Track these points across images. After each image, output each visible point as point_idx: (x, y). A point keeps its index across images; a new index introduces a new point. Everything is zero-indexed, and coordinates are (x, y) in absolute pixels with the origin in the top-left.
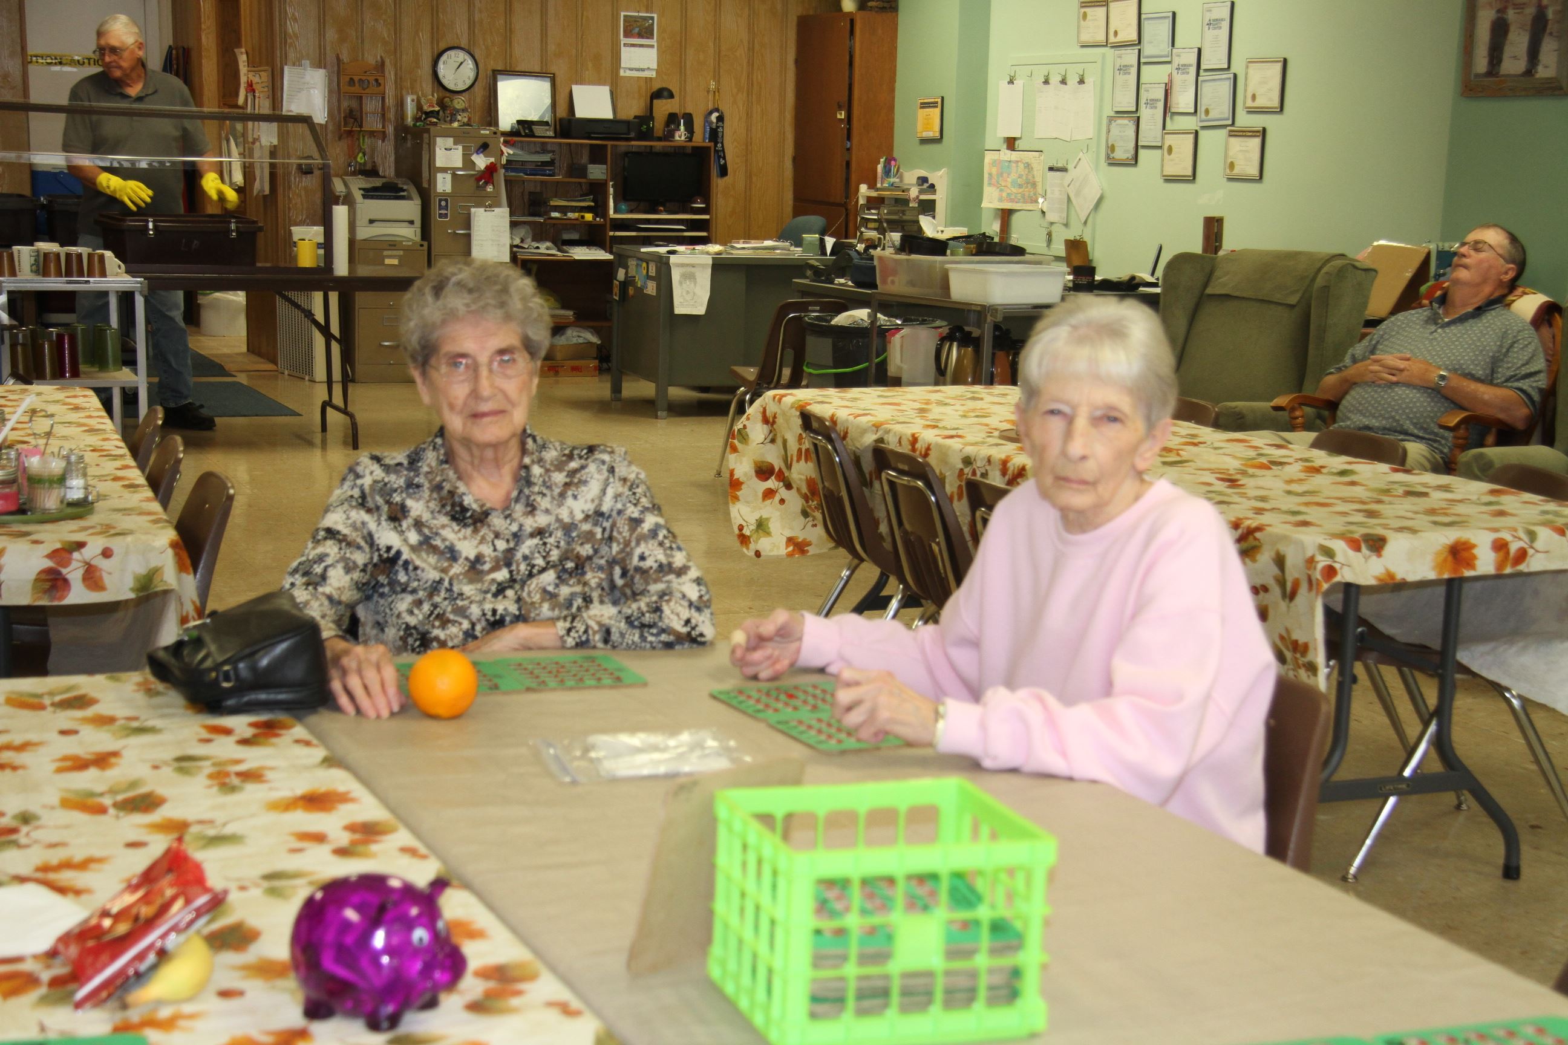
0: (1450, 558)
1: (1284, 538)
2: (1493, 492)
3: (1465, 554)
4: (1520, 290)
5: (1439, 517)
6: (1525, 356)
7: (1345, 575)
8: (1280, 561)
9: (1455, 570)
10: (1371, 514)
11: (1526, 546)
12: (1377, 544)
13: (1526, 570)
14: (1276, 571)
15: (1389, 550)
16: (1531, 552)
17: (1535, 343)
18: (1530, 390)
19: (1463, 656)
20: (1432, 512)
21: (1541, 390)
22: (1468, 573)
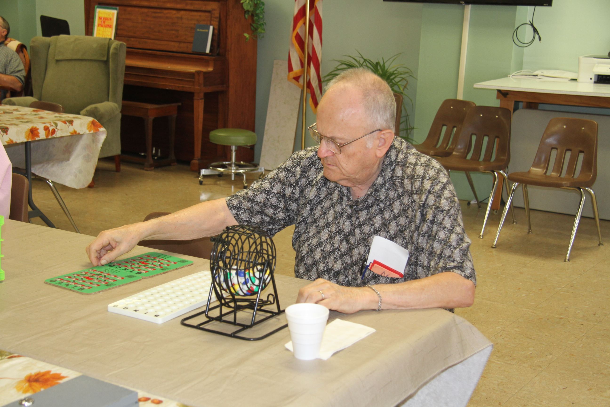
0: (31, 134)
2: (34, 111)
3: (35, 132)
4: (9, 39)
5: (21, 119)
6: (16, 64)
9: (33, 138)
11: (55, 128)
12: (5, 130)
13: (56, 137)
15: (9, 132)
16: (56, 130)
18: (21, 77)
20: (18, 118)
21: (24, 77)
22: (37, 139)
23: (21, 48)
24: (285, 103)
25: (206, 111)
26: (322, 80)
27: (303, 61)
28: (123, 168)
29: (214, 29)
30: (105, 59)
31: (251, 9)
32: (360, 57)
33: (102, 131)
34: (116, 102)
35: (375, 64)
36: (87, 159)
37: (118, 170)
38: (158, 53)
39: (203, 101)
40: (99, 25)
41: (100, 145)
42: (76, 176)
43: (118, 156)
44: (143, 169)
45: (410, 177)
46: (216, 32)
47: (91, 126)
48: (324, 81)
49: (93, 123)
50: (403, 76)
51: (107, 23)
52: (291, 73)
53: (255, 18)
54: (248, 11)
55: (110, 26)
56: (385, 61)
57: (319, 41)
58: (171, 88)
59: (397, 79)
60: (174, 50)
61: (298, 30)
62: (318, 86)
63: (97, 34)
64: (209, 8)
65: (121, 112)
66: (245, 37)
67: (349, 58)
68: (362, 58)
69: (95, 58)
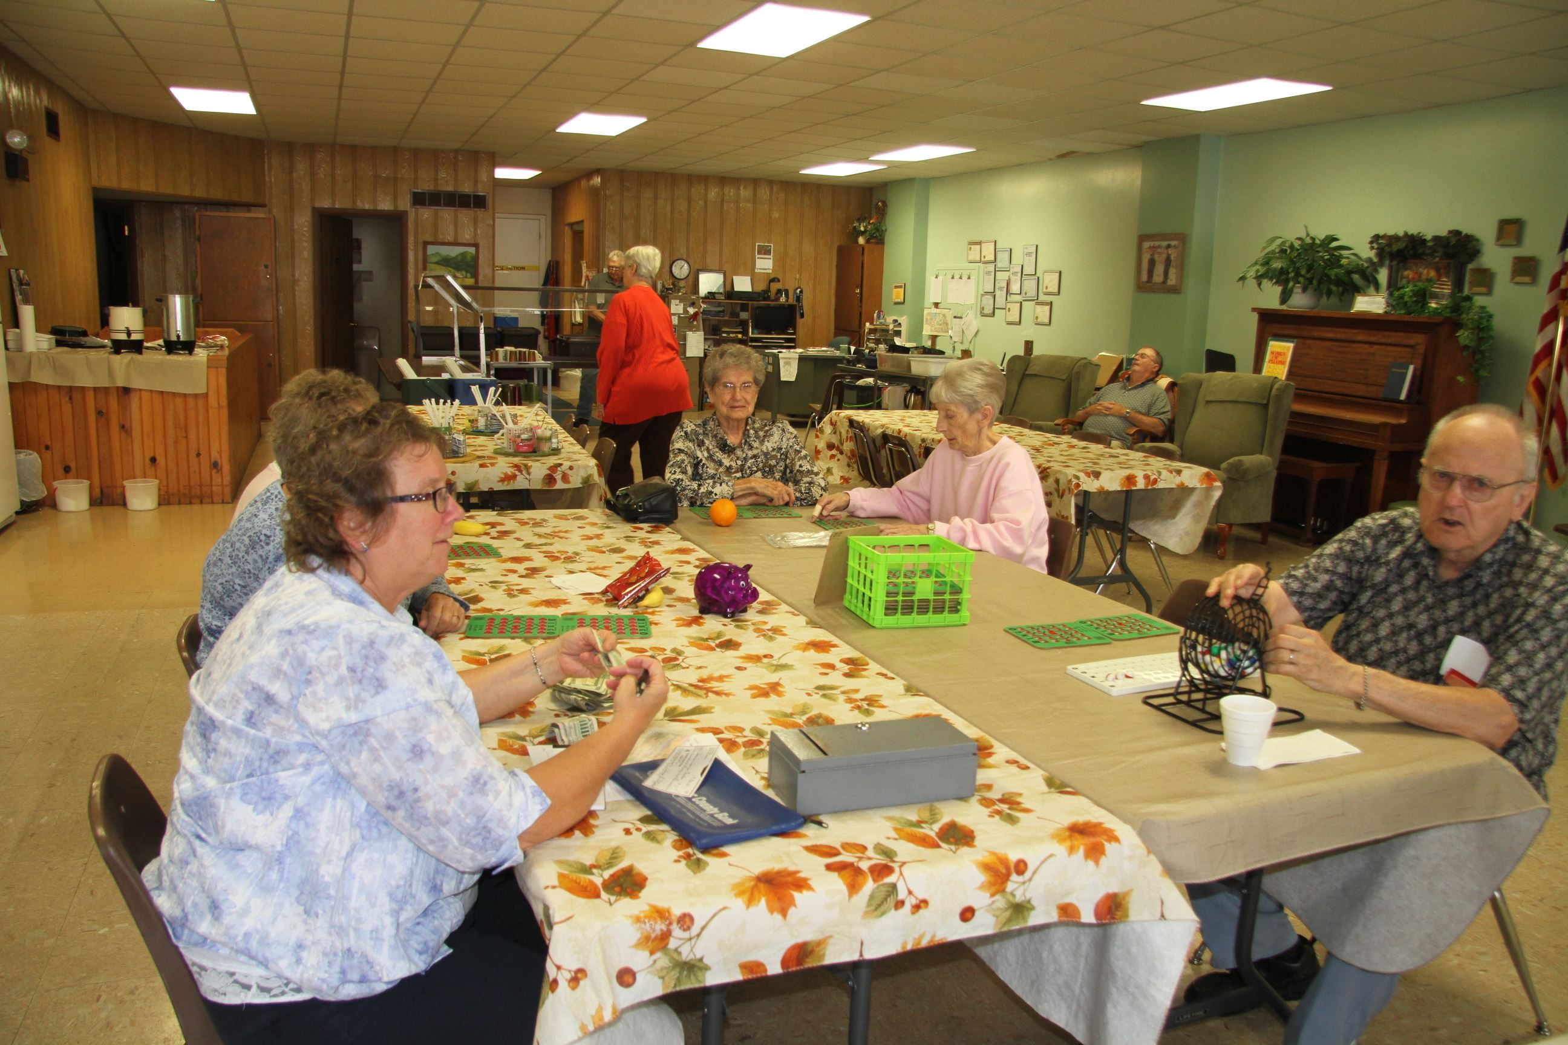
0: (1126, 482)
1: (1059, 472)
2: (1145, 457)
3: (1132, 480)
5: (1122, 465)
6: (1163, 404)
7: (1084, 487)
8: (1057, 481)
9: (1129, 487)
10: (1095, 463)
11: (1157, 478)
12: (1097, 475)
13: (1157, 488)
14: (1055, 486)
15: (1101, 477)
16: (1159, 480)
17: (1166, 400)
18: (1164, 419)
19: (1132, 526)
20: (1120, 463)
21: (1168, 420)
22: (1134, 488)
23: (1172, 386)
25: (1390, 474)
28: (1271, 539)
29: (1415, 370)
30: (1265, 402)
31: (1473, 344)
33: (1218, 486)
34: (1271, 456)
36: (1197, 519)
37: (1264, 542)
38: (1336, 397)
39: (1386, 462)
40: (1270, 361)
41: (1213, 502)
42: (1181, 539)
43: (1266, 523)
44: (1297, 544)
46: (1418, 373)
47: (1204, 479)
49: (1207, 475)
51: (1280, 359)
53: (1478, 357)
54: (1466, 347)
55: (1283, 363)
60: (1359, 394)
61: (1539, 372)
63: (1266, 373)
64: (1412, 342)
65: (1279, 468)
66: (1459, 381)
69: (1252, 400)
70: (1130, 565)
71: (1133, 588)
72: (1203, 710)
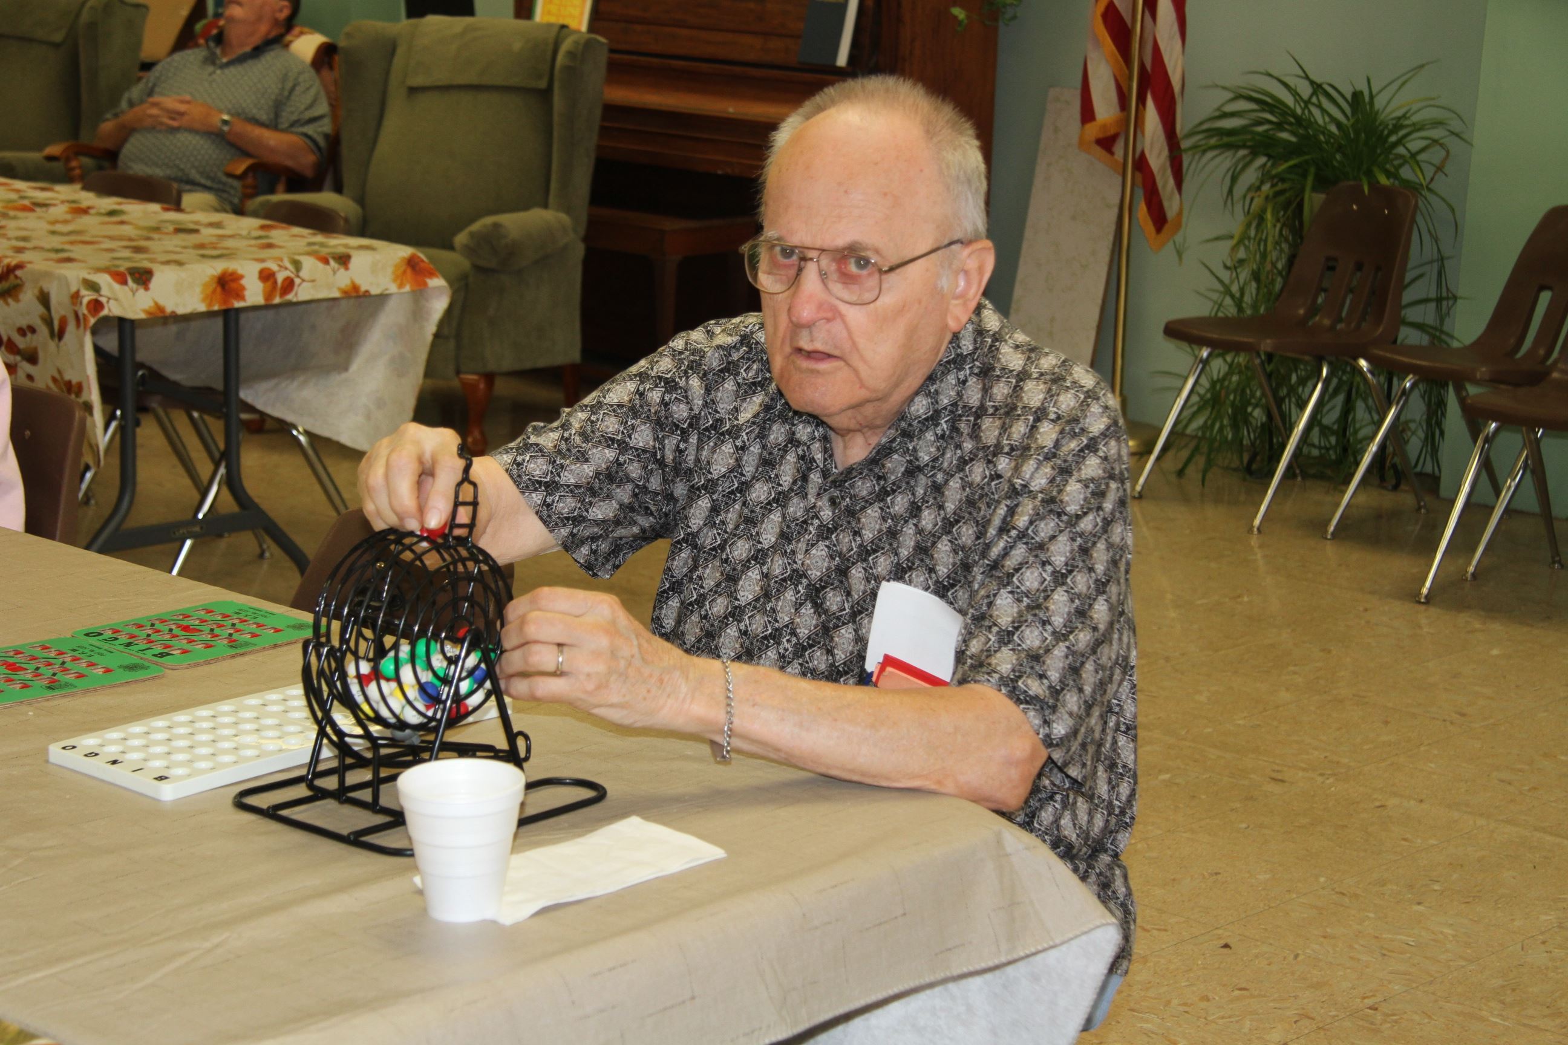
0: (219, 290)
1: (47, 275)
2: (263, 227)
3: (233, 285)
4: (296, 30)
5: (207, 250)
6: (308, 98)
7: (113, 309)
8: (44, 299)
9: (225, 302)
10: (138, 250)
11: (292, 275)
12: (143, 277)
13: (295, 300)
14: (41, 310)
15: (154, 283)
16: (297, 281)
17: (316, 87)
18: (315, 136)
19: (247, 394)
20: (202, 246)
21: (326, 136)
22: (238, 304)
23: (326, 55)
24: (1074, 218)
26: (1185, 144)
27: (1125, 89)
30: (543, 84)
32: (1299, 76)
33: (438, 288)
34: (568, 211)
35: (1349, 97)
36: (399, 367)
38: (705, 67)
42: (368, 417)
43: (573, 367)
45: (1002, 411)
46: (870, 3)
47: (404, 272)
48: (1186, 150)
49: (412, 263)
50: (1435, 133)
52: (1088, 126)
56: (1374, 92)
57: (1176, 28)
58: (729, 171)
59: (1414, 145)
60: (748, 57)
62: (1168, 164)
63: (543, 14)
65: (586, 239)
66: (955, 17)
67: (1268, 79)
68: (1307, 78)
69: (515, 81)
70: (252, 486)
71: (269, 544)
72: (373, 806)
